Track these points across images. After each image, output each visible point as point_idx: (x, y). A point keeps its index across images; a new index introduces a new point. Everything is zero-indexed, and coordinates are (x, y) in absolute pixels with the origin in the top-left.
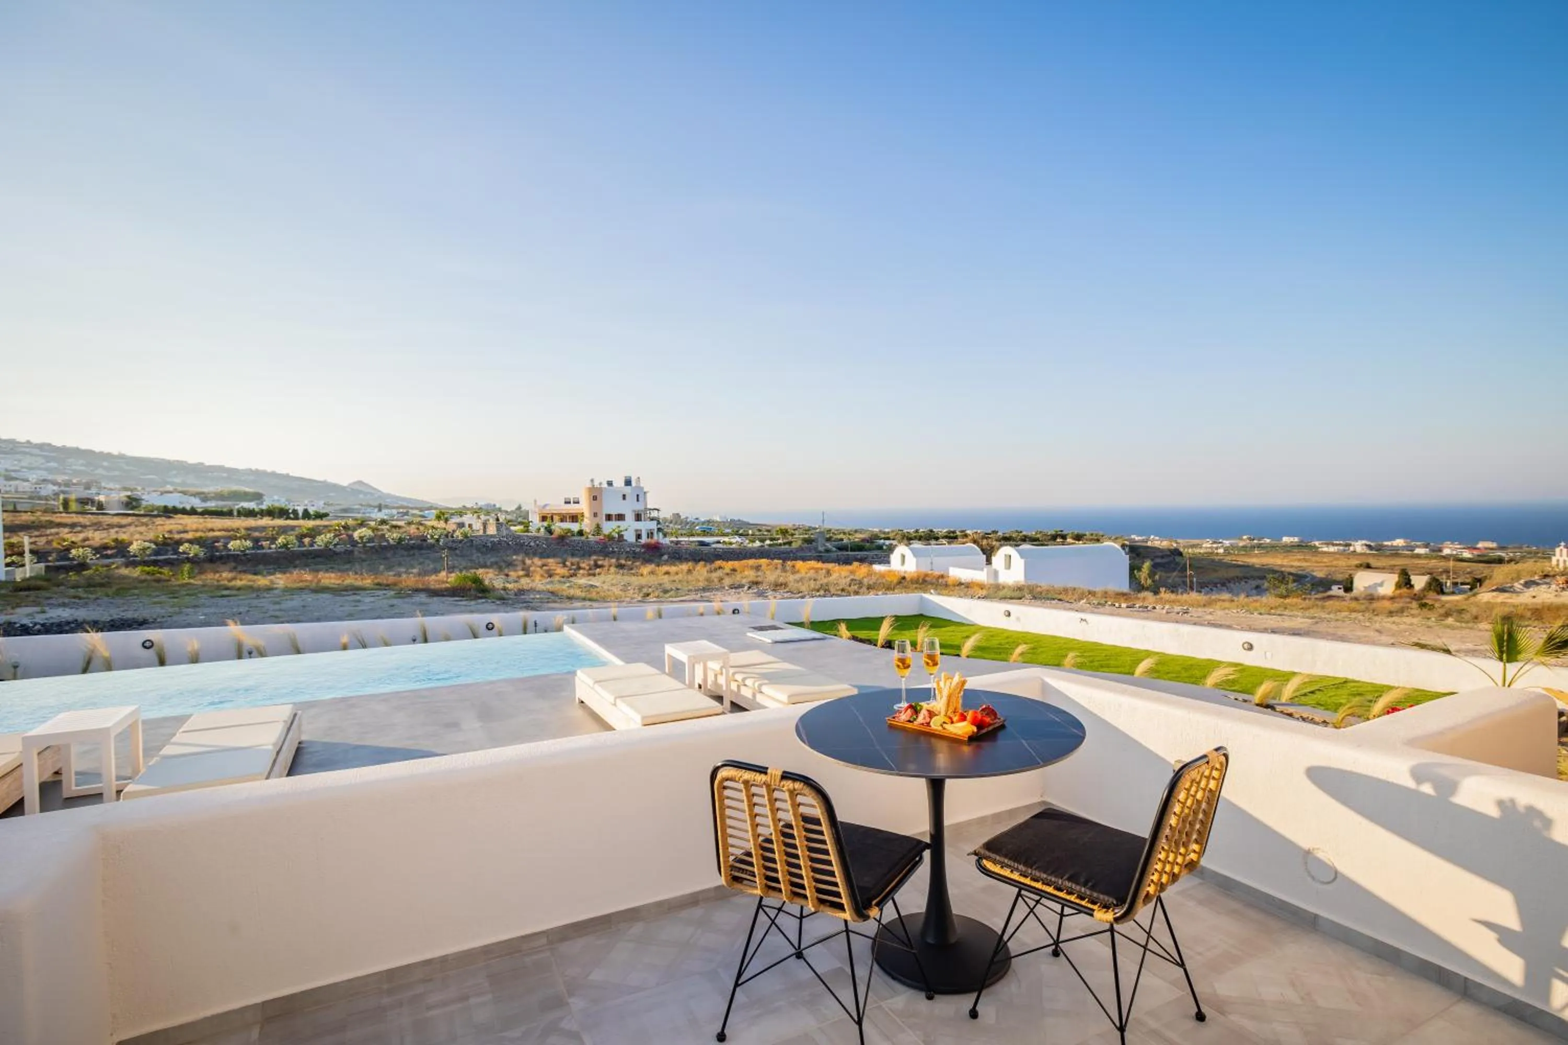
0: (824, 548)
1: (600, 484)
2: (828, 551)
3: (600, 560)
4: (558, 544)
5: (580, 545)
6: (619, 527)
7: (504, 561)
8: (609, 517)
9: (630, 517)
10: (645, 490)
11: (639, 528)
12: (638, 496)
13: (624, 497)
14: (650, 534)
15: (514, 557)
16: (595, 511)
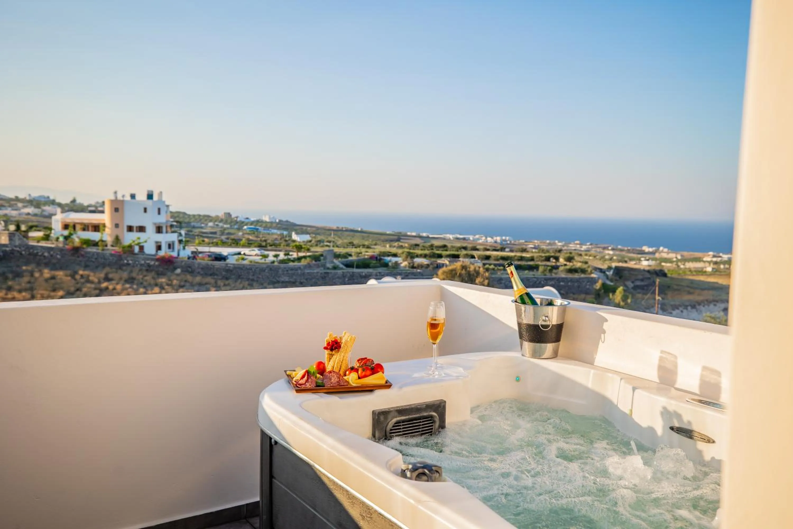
0: (332, 265)
1: (123, 196)
2: (335, 268)
3: (112, 273)
4: (73, 255)
5: (96, 256)
6: (139, 238)
7: (12, 272)
8: (130, 229)
9: (151, 229)
10: (167, 203)
11: (159, 240)
12: (159, 210)
13: (145, 210)
14: (171, 246)
15: (24, 268)
16: (117, 222)
